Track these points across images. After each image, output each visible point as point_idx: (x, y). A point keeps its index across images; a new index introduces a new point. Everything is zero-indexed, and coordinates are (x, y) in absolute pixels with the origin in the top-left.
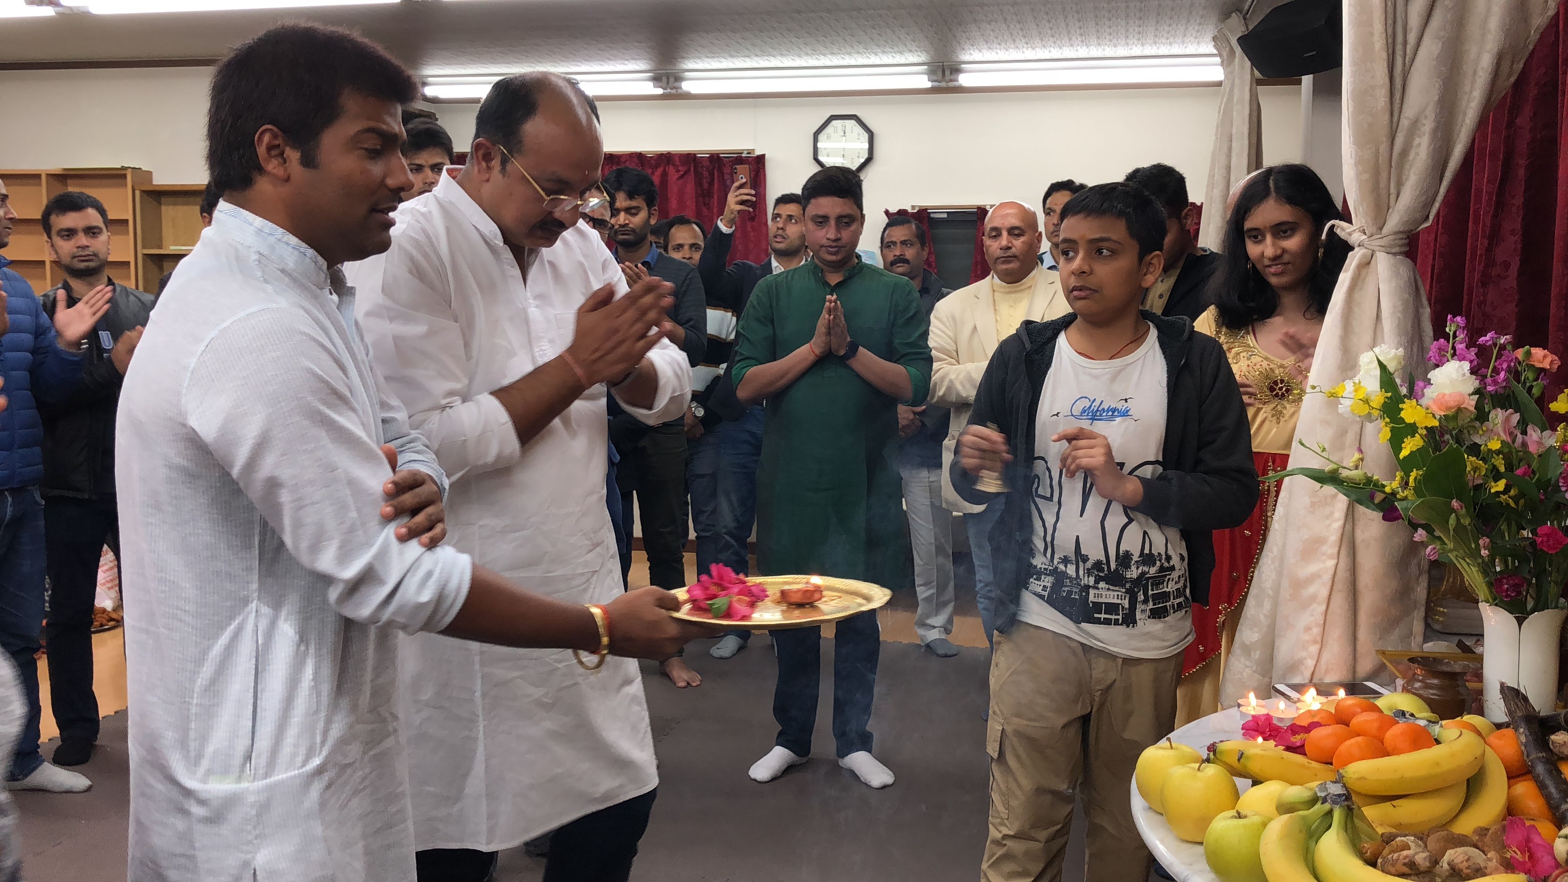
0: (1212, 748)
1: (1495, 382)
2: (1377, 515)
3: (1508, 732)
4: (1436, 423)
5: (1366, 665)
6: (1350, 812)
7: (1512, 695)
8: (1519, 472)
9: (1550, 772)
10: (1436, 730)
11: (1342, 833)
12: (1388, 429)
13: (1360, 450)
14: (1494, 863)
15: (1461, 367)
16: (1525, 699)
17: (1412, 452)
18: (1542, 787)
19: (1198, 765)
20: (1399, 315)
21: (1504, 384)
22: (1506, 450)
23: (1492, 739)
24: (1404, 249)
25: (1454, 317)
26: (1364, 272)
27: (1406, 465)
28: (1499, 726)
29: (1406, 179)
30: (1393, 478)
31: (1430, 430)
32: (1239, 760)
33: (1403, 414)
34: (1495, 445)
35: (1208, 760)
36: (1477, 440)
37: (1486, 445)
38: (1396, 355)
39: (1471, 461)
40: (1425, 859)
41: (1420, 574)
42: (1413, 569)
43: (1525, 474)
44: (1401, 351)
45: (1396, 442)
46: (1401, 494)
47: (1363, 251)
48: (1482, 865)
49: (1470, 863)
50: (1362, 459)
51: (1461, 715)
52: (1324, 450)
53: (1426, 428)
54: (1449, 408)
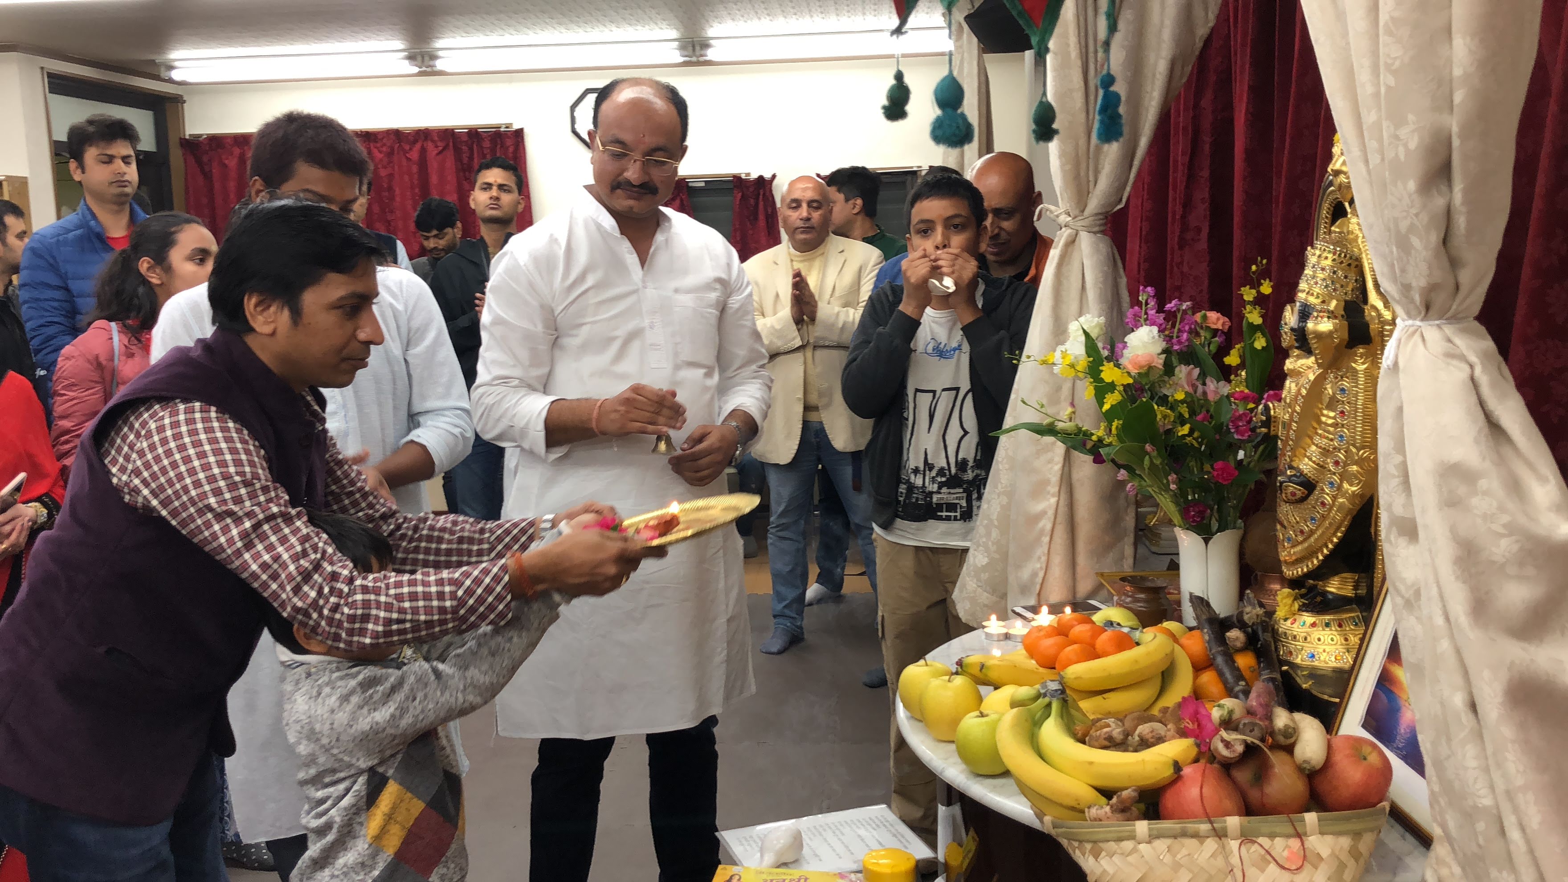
0: (960, 663)
1: (1180, 342)
2: (1089, 458)
3: (1196, 633)
4: (1131, 381)
5: (1084, 587)
6: (1064, 702)
7: (1200, 603)
8: (1199, 418)
9: (1226, 662)
10: (1137, 635)
11: (1059, 719)
12: (1092, 388)
13: (1072, 405)
14: (1172, 733)
15: (1151, 331)
16: (1208, 604)
17: (1112, 406)
18: (1221, 674)
19: (947, 677)
20: (1101, 285)
21: (1187, 344)
22: (1189, 400)
23: (1184, 641)
24: (1102, 228)
25: (1145, 287)
26: (1070, 249)
27: (1109, 417)
28: (1191, 629)
29: (1103, 168)
30: (1099, 428)
31: (1126, 387)
32: (981, 670)
33: (1103, 375)
34: (1180, 396)
35: (957, 673)
36: (1165, 391)
37: (1173, 396)
38: (1098, 324)
39: (1160, 411)
40: (1119, 733)
41: (1128, 507)
42: (1122, 502)
43: (1204, 419)
44: (1102, 320)
45: (1100, 397)
46: (1107, 440)
47: (1069, 231)
48: (1163, 733)
49: (1154, 734)
50: (1074, 413)
51: (1161, 622)
52: (1042, 406)
53: (1123, 385)
54: (1141, 367)
